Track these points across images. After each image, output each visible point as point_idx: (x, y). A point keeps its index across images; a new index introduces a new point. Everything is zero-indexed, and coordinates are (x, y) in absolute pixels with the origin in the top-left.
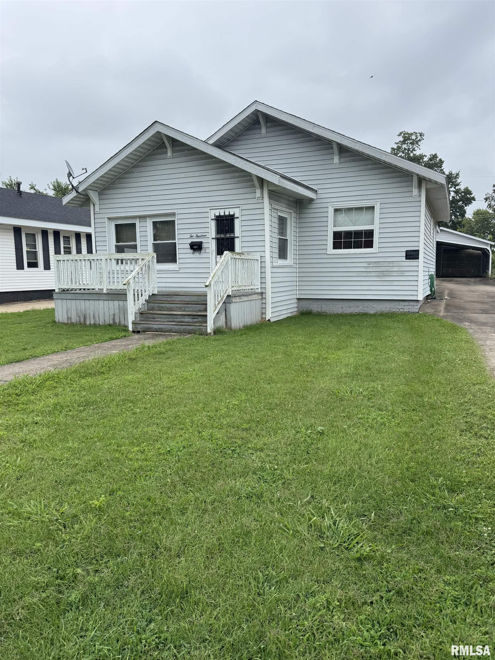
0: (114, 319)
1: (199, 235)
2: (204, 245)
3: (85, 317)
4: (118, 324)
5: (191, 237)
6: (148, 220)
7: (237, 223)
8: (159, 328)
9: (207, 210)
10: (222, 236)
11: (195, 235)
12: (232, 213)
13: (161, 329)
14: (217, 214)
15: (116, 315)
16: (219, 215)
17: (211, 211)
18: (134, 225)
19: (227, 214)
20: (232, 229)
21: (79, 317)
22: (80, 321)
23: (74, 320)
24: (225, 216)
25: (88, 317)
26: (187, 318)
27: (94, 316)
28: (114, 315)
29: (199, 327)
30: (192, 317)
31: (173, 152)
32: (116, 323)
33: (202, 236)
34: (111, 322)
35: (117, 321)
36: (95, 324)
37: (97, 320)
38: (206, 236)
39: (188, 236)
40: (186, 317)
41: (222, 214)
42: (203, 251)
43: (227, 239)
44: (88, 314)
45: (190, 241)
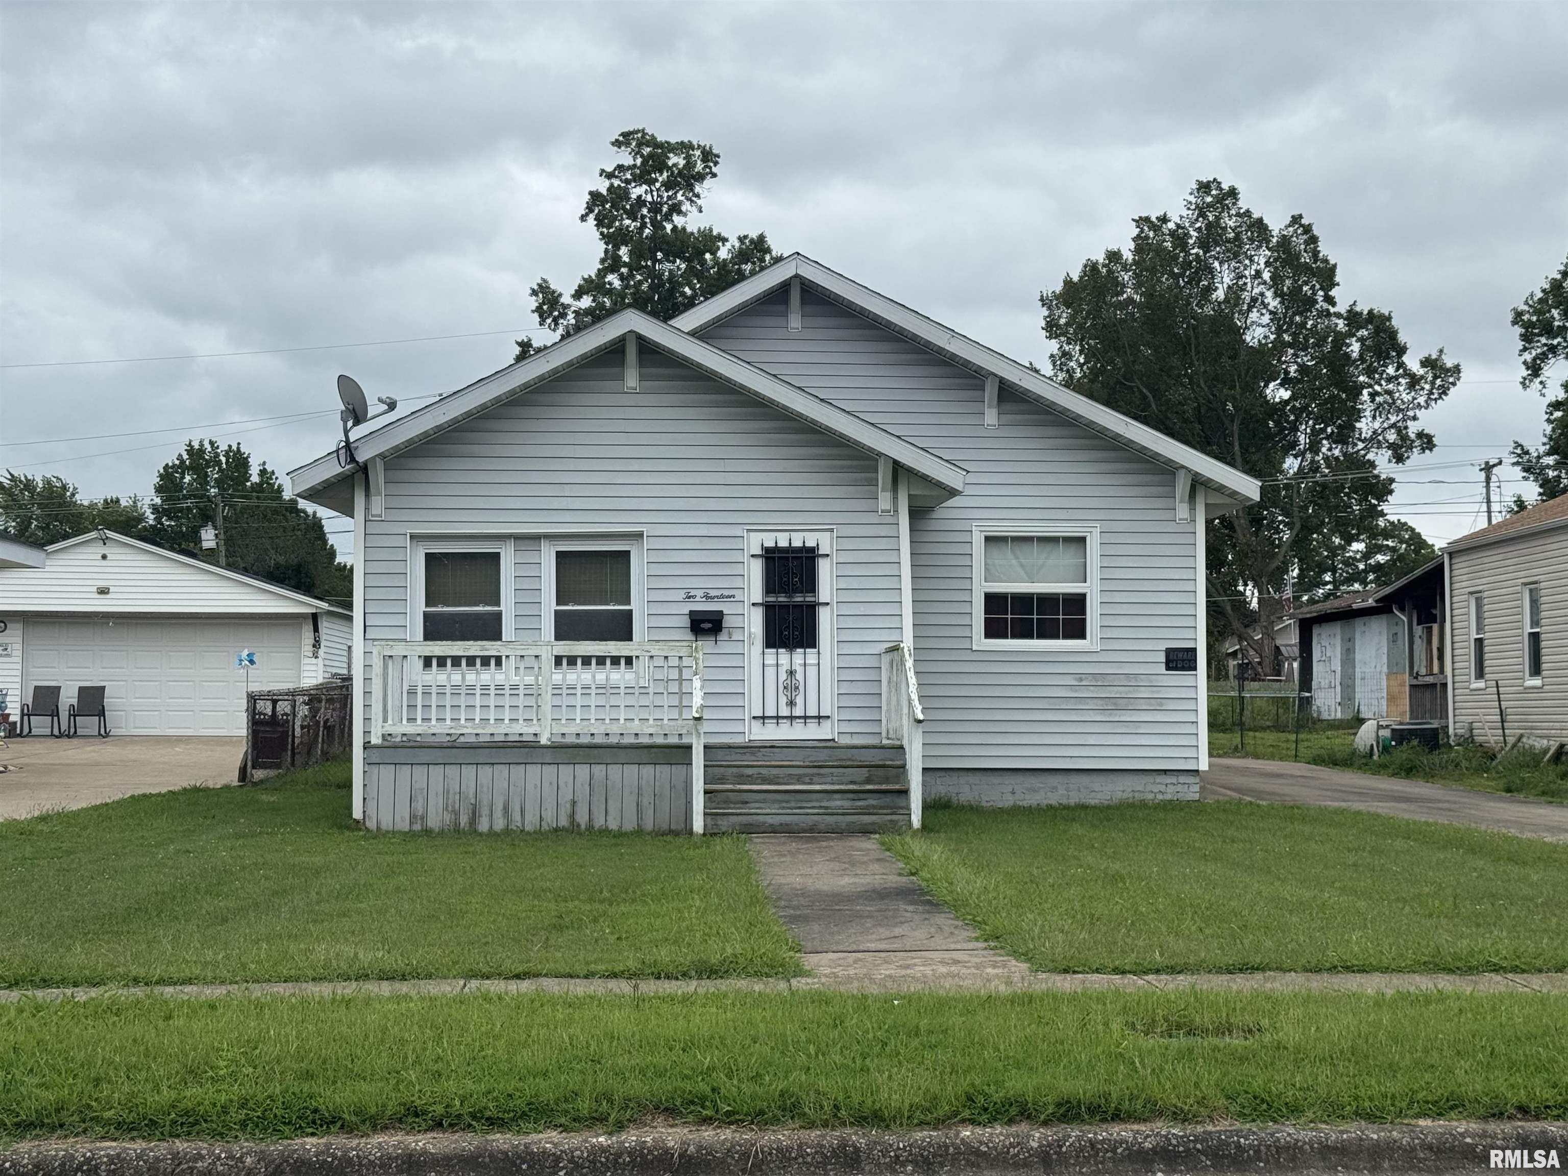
0: (572, 816)
1: (713, 593)
2: (727, 622)
3: (474, 813)
4: (583, 827)
5: (689, 597)
6: (544, 545)
7: (825, 571)
8: (781, 824)
9: (738, 531)
10: (782, 599)
11: (700, 593)
12: (810, 543)
13: (786, 824)
14: (771, 544)
15: (579, 804)
16: (773, 545)
17: (752, 534)
18: (495, 558)
19: (797, 543)
20: (811, 585)
21: (456, 813)
22: (457, 824)
23: (434, 822)
24: (790, 550)
25: (485, 811)
26: (839, 800)
27: (506, 809)
28: (574, 803)
29: (889, 817)
30: (851, 796)
31: (642, 378)
32: (579, 826)
33: (722, 596)
34: (564, 822)
35: (582, 818)
36: (507, 831)
37: (517, 817)
38: (734, 596)
39: (681, 595)
40: (836, 796)
41: (783, 543)
42: (723, 636)
43: (798, 607)
44: (485, 802)
45: (686, 608)
